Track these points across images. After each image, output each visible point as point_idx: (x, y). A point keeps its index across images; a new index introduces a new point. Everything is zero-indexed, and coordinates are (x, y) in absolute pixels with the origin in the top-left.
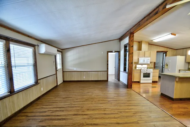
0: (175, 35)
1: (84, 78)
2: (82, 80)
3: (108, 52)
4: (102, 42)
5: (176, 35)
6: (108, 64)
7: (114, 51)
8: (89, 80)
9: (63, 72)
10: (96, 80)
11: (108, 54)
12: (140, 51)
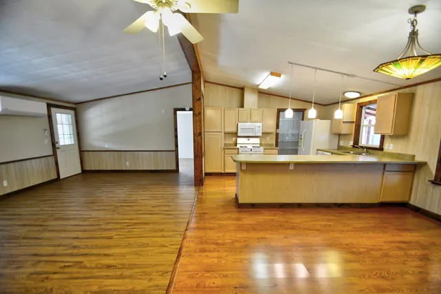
0: (279, 75)
1: (127, 165)
2: (124, 169)
3: (176, 110)
4: (160, 88)
5: (282, 76)
6: (176, 137)
7: (188, 108)
8: (138, 169)
9: (81, 152)
10: (153, 169)
11: (175, 114)
12: (241, 109)
